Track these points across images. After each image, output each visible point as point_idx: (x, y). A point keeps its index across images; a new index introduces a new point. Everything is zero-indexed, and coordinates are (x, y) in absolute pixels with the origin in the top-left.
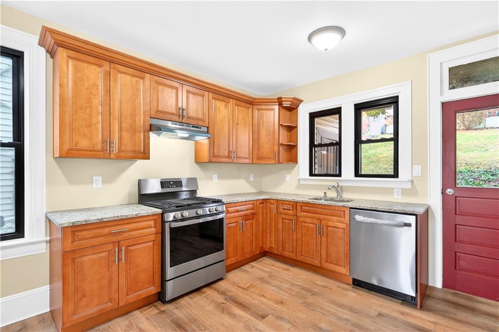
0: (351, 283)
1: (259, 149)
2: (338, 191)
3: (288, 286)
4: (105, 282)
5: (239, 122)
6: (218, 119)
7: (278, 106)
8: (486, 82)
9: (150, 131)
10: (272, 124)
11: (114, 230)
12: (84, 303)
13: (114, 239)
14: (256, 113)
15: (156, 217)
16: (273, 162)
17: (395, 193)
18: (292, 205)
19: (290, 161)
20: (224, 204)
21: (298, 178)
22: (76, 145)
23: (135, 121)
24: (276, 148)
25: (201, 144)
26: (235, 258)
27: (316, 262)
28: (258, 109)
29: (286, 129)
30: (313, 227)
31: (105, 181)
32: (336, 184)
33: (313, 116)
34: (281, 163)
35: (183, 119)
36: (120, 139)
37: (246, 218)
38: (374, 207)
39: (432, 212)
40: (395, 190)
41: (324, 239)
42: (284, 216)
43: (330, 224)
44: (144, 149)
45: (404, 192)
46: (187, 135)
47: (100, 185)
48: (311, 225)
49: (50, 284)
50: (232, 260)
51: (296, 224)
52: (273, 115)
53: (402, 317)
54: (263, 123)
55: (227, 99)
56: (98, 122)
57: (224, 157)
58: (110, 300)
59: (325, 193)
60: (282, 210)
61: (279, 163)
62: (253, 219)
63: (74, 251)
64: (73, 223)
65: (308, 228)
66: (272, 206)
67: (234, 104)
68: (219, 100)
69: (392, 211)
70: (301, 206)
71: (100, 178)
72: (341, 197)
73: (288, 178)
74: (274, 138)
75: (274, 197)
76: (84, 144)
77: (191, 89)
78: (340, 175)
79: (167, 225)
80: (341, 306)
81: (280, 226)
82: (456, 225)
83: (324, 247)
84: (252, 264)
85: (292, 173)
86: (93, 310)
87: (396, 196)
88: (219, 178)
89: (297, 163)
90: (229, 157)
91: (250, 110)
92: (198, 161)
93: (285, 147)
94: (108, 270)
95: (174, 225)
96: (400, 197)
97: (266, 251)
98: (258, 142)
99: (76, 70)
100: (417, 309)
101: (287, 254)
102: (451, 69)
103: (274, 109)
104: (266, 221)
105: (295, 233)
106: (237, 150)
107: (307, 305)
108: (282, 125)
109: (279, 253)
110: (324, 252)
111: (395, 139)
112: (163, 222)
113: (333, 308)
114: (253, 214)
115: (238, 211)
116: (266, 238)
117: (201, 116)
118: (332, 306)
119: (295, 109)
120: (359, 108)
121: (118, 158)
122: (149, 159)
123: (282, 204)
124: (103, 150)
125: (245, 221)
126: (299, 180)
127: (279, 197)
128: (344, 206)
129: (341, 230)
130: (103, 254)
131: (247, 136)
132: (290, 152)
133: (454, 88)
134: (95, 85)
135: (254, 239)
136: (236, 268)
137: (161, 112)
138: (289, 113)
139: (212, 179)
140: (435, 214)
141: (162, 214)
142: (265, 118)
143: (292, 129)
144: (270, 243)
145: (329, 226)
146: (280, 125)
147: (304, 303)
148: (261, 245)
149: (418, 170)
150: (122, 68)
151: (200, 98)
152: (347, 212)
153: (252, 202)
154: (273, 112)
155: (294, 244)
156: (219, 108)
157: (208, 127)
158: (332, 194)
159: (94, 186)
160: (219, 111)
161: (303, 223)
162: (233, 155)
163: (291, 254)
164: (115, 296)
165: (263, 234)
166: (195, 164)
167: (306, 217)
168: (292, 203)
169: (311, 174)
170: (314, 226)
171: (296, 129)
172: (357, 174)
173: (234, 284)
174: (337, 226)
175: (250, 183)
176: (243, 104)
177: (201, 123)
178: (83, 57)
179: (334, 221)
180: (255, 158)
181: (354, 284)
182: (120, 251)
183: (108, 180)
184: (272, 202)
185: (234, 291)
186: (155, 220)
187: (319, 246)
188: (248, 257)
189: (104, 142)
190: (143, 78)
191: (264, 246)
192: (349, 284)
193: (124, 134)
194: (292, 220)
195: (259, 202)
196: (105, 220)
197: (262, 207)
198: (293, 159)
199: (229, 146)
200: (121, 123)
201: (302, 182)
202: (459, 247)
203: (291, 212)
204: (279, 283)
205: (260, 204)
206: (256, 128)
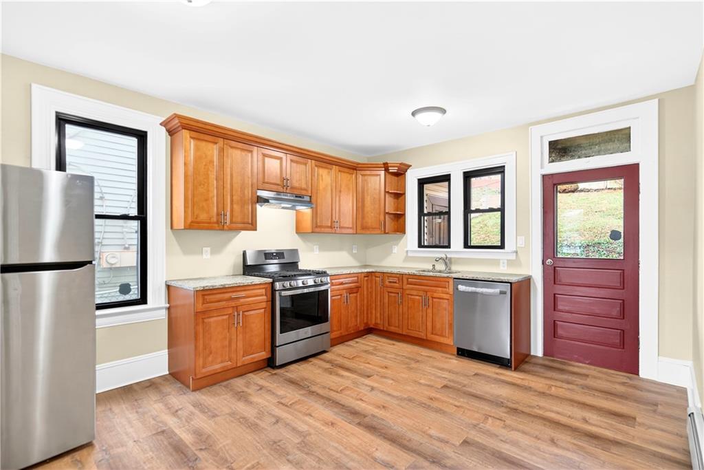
0: (456, 353)
1: (363, 218)
2: (446, 264)
3: (393, 356)
4: (227, 343)
5: (342, 189)
6: (321, 188)
7: (383, 172)
8: (579, 157)
9: (258, 202)
10: (378, 191)
11: (234, 295)
12: (210, 359)
13: (233, 304)
14: (360, 178)
15: (266, 286)
16: (379, 232)
17: (501, 264)
18: (398, 278)
19: (398, 232)
20: (328, 275)
21: (406, 249)
22: (196, 218)
23: (244, 194)
24: (382, 217)
25: (303, 213)
26: (339, 332)
27: (422, 335)
28: (362, 175)
29: (392, 195)
30: (419, 300)
31: (213, 252)
32: (444, 256)
33: (422, 182)
34: (388, 233)
35: (287, 189)
36: (232, 211)
37: (351, 291)
38: (475, 276)
39: (534, 284)
40: (501, 261)
41: (430, 311)
42: (390, 290)
43: (435, 295)
44: (252, 221)
45: (510, 263)
46: (290, 206)
47: (209, 256)
48: (417, 297)
49: (168, 349)
50: (336, 334)
51: (402, 296)
52: (378, 182)
53: (495, 376)
54: (368, 190)
55: (329, 166)
56: (214, 196)
57: (328, 227)
58: (230, 360)
59: (434, 265)
60: (387, 283)
61: (385, 233)
62: (357, 292)
63: (203, 312)
64: (204, 287)
65: (413, 301)
66: (377, 279)
67: (337, 170)
68: (322, 167)
69: (490, 280)
70: (408, 279)
71: (209, 249)
72: (450, 269)
73: (395, 250)
74: (380, 205)
75: (379, 270)
76: (203, 217)
77: (295, 158)
78: (449, 247)
79: (277, 293)
80: (442, 369)
81: (386, 301)
82: (555, 294)
83: (429, 320)
84: (357, 340)
85: (400, 244)
86: (217, 367)
87: (502, 268)
88: (321, 249)
89: (405, 233)
90: (331, 227)
91: (354, 176)
92: (299, 230)
93: (392, 216)
94: (229, 331)
95: (284, 293)
96: (506, 268)
97: (372, 328)
98: (363, 211)
99: (197, 149)
100: (511, 370)
101: (392, 329)
102: (550, 143)
103: (380, 175)
104: (371, 297)
105: (401, 306)
106: (339, 218)
107: (410, 369)
108: (388, 192)
109: (385, 329)
110: (429, 324)
111: (502, 210)
112: (273, 291)
113: (434, 371)
114: (358, 287)
115: (342, 284)
116: (371, 313)
117: (304, 186)
118: (434, 369)
119: (402, 174)
120: (468, 176)
121: (230, 229)
122: (256, 230)
123: (388, 277)
124: (217, 222)
125: (350, 294)
126: (407, 251)
127: (385, 270)
128: (448, 277)
129: (446, 301)
130: (225, 317)
131: (351, 204)
132: (397, 221)
133: (553, 161)
134: (211, 162)
135: (358, 314)
136: (340, 343)
137: (267, 183)
138: (396, 178)
139: (313, 250)
140: (537, 284)
141: (272, 284)
142: (370, 185)
143: (399, 196)
144: (375, 319)
145: (435, 298)
146: (386, 192)
147: (408, 367)
148: (365, 321)
149: (521, 240)
150: (233, 144)
151: (303, 166)
152: (451, 282)
153: (357, 275)
154: (378, 177)
155: (401, 318)
156: (322, 176)
157: (310, 197)
158: (440, 267)
159: (204, 256)
160: (322, 180)
161: (410, 296)
162: (336, 225)
163: (397, 329)
164: (233, 356)
165: (367, 310)
166: (296, 235)
167: (412, 289)
168: (398, 276)
169: (420, 246)
170: (420, 298)
171: (403, 197)
172: (467, 245)
173: (339, 355)
174: (441, 297)
175: (354, 256)
176: (346, 170)
177: (303, 193)
178: (202, 136)
179: (439, 293)
180: (359, 228)
181: (458, 354)
182: (238, 315)
183: (216, 250)
184: (377, 275)
185: (340, 360)
186: (266, 289)
187: (424, 318)
188: (353, 332)
189: (218, 214)
190: (251, 152)
191: (369, 323)
192: (454, 355)
193: (235, 206)
194: (398, 293)
195: (363, 275)
196: (227, 286)
197: (367, 280)
198: (401, 229)
199: (332, 215)
200: (232, 196)
201: (410, 254)
202: (558, 315)
203: (397, 285)
204: (385, 355)
205: (365, 277)
206: (360, 196)
